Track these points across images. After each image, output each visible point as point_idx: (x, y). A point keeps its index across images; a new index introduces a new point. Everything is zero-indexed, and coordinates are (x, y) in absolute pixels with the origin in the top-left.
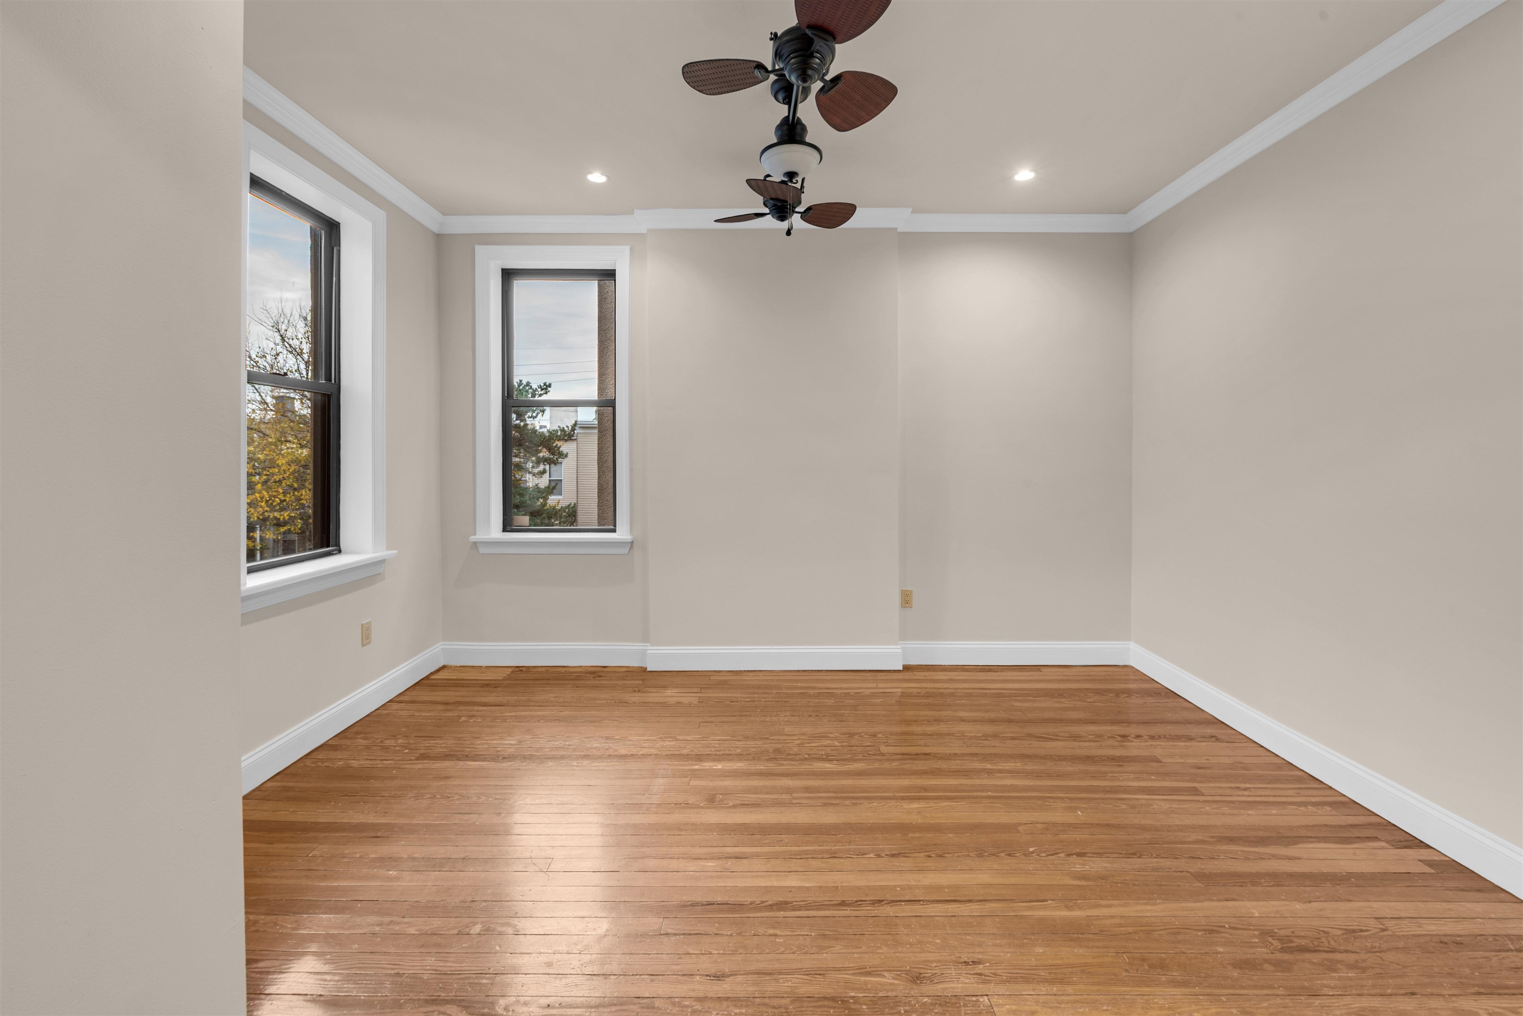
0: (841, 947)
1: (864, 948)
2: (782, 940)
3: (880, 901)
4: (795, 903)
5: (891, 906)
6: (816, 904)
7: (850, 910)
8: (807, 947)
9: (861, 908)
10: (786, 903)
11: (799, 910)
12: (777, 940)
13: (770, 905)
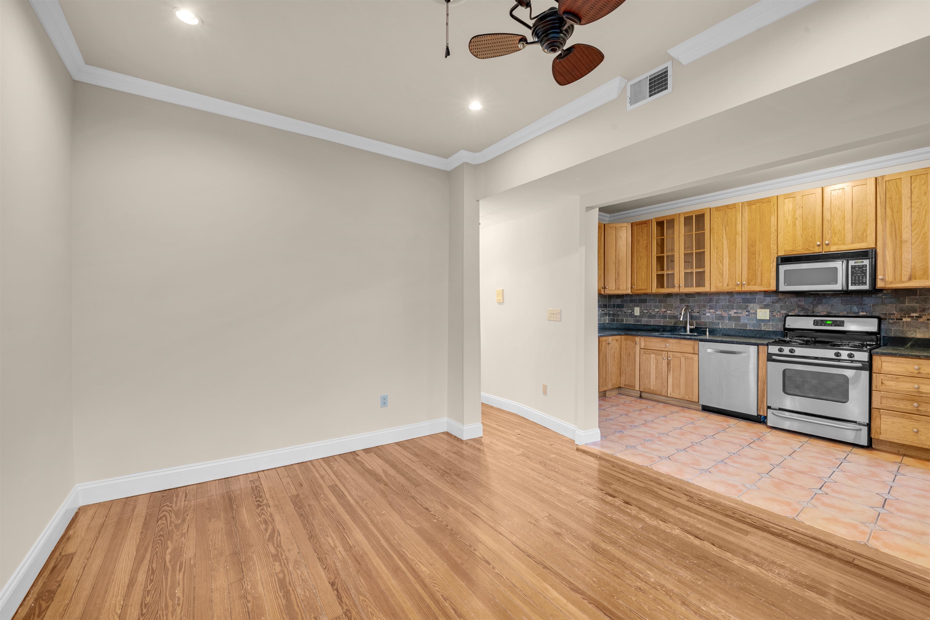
0: (571, 558)
1: (562, 551)
2: (594, 579)
3: (528, 556)
4: (568, 585)
5: (528, 552)
6: (557, 577)
7: (546, 563)
8: (585, 569)
9: (541, 560)
10: (572, 589)
11: (569, 581)
12: (596, 580)
13: (582, 595)
